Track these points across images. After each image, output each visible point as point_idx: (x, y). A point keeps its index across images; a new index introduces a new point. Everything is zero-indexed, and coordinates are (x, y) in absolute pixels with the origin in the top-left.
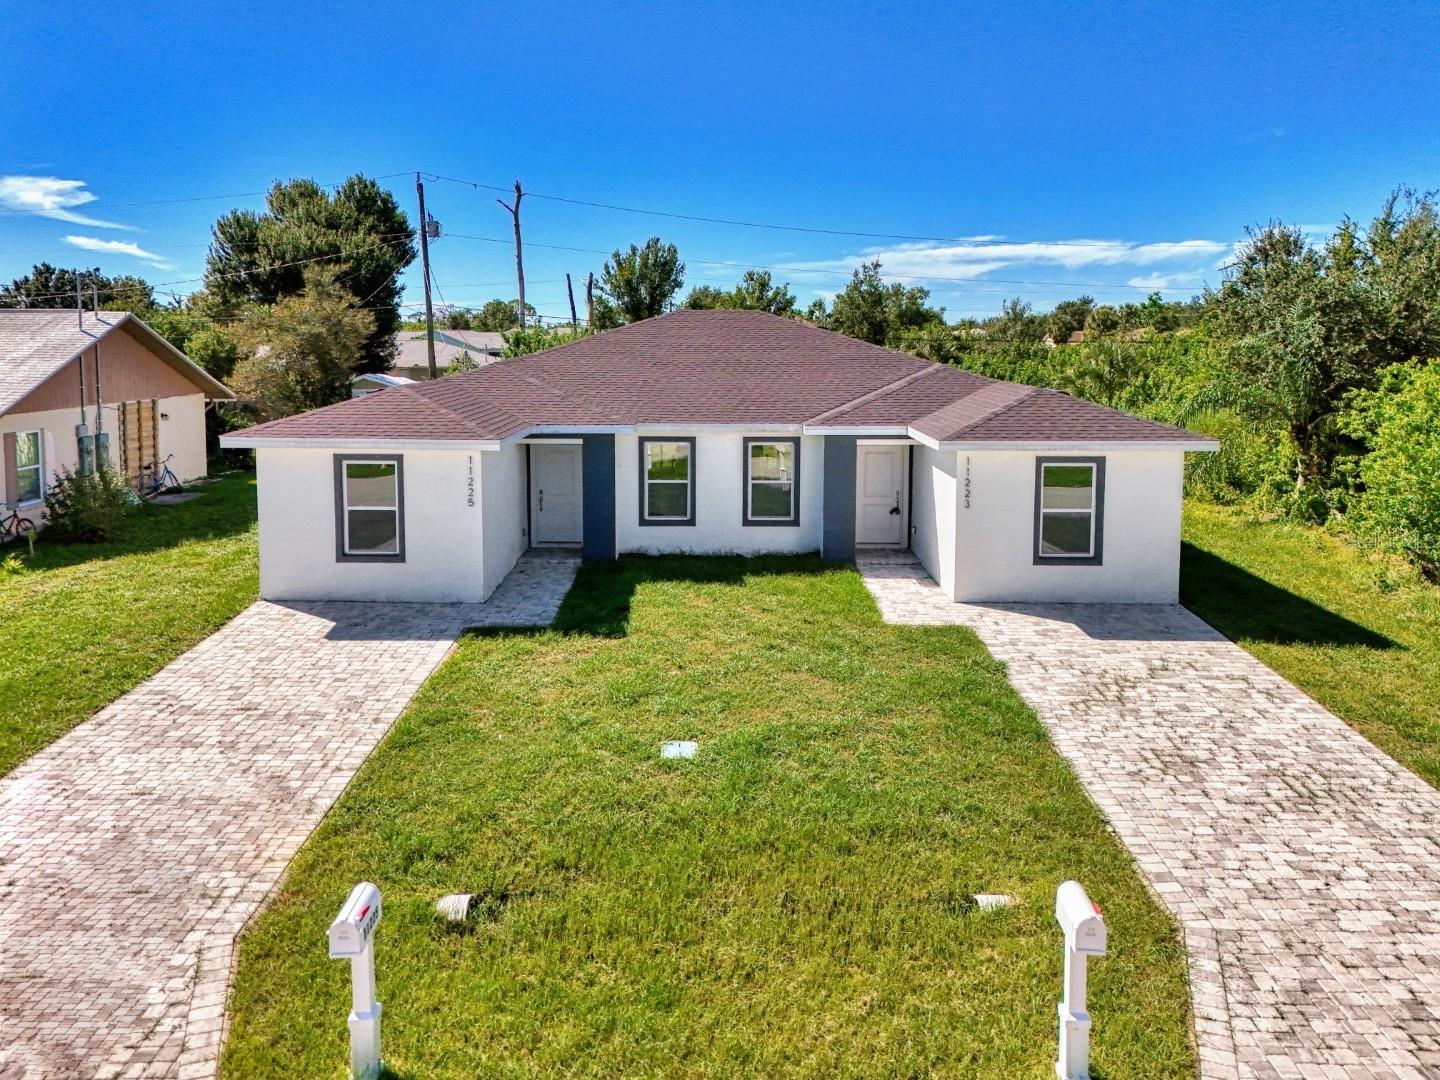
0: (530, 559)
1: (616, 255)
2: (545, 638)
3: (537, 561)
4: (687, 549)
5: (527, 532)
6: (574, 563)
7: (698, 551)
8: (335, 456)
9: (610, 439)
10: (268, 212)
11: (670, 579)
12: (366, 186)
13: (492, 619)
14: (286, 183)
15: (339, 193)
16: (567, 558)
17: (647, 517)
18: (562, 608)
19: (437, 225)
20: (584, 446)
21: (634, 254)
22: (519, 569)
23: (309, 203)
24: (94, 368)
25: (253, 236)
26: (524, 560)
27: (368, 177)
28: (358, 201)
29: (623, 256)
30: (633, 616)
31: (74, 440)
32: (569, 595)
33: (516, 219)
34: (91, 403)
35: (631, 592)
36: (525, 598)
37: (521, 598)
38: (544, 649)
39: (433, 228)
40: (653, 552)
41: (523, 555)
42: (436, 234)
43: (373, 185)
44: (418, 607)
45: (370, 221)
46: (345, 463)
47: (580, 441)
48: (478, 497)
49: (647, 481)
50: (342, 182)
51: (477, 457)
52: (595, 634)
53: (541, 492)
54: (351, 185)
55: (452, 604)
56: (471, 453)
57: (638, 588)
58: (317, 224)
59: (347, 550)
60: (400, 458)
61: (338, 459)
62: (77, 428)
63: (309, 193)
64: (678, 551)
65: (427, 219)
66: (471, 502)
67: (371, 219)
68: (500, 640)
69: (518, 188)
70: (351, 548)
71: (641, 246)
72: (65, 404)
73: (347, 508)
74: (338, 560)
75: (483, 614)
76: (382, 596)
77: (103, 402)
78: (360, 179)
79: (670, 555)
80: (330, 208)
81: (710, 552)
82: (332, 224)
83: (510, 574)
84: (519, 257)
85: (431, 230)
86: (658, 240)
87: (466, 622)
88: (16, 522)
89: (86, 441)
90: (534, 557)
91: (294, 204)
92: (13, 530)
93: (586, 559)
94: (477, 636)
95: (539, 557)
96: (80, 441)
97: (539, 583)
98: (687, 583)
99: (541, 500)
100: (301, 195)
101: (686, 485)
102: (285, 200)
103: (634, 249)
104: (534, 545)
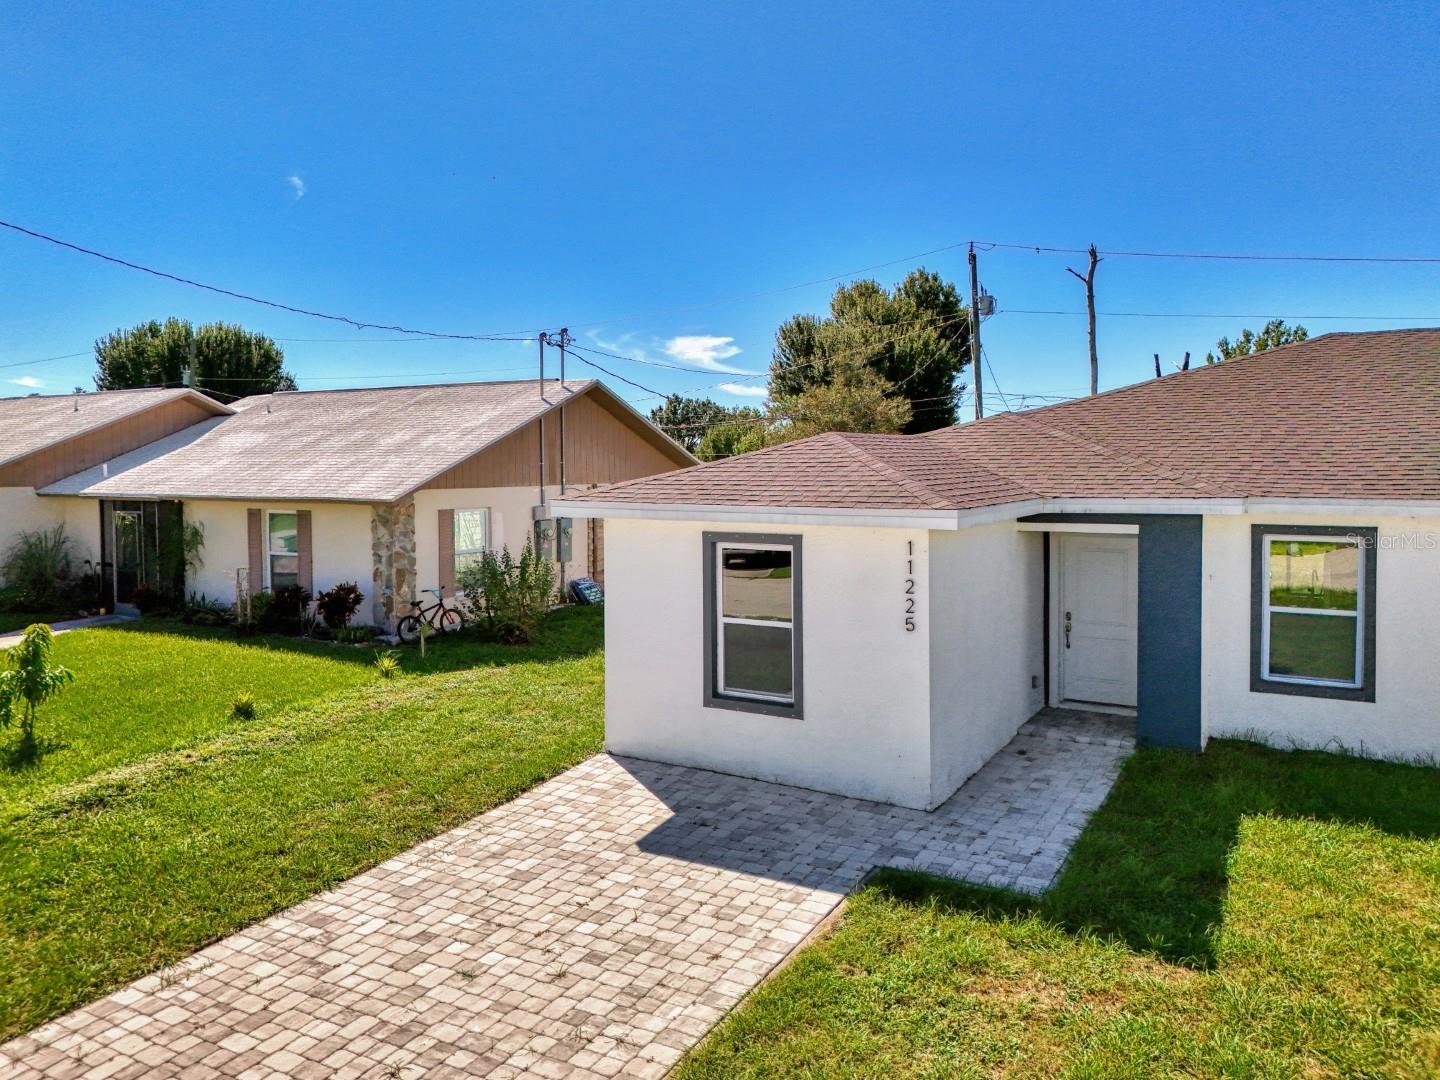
0: (1042, 729)
1: (1224, 344)
2: (1021, 931)
3: (1053, 734)
4: (1352, 744)
5: (1042, 681)
6: (1121, 746)
7: (1379, 752)
8: (705, 534)
9: (1193, 524)
10: (830, 316)
11: (1323, 816)
12: (927, 280)
13: (931, 856)
14: (848, 286)
15: (899, 290)
16: (1110, 735)
17: (1266, 675)
18: (1079, 848)
19: (991, 301)
20: (1140, 536)
21: (1248, 341)
22: (1019, 748)
23: (866, 302)
24: (559, 442)
25: (811, 337)
26: (1031, 728)
27: (930, 271)
28: (918, 296)
29: (1233, 344)
30: (1235, 901)
31: (529, 525)
32: (1100, 820)
33: (1090, 289)
34: (552, 482)
35: (1231, 837)
36: (1012, 811)
37: (1004, 808)
38: (1016, 963)
39: (986, 303)
40: (1280, 743)
41: (1030, 721)
42: (990, 311)
43: (935, 279)
44: (817, 800)
45: (928, 315)
46: (721, 546)
47: (1134, 529)
48: (922, 616)
49: (1267, 610)
50: (902, 279)
51: (922, 543)
52: (1139, 946)
53: (1068, 616)
54: (912, 280)
55: (877, 804)
56: (911, 534)
57: (1247, 825)
58: (872, 320)
59: (721, 688)
60: (797, 540)
61: (710, 540)
62: (534, 510)
63: (869, 291)
64: (1333, 747)
65: (980, 294)
66: (910, 625)
67: (930, 312)
68: (929, 915)
69: (1093, 253)
70: (727, 684)
71: (1258, 330)
72: (520, 480)
73: (722, 621)
74: (706, 704)
75: (922, 838)
76: (767, 770)
77: (568, 482)
78: (922, 274)
79: (1318, 752)
80: (888, 303)
81: (1410, 757)
82: (889, 319)
83: (1001, 753)
84: (1092, 333)
85: (986, 305)
86: (1281, 323)
87: (883, 849)
88: (441, 612)
89: (543, 526)
90: (1049, 726)
91: (853, 304)
92: (437, 624)
93: (1142, 743)
94: (886, 895)
95: (1057, 726)
96: (537, 524)
97: (1047, 781)
98: (1366, 831)
99: (1068, 630)
100: (861, 295)
101: (1354, 620)
102: (846, 303)
103: (1248, 336)
104: (1054, 702)
